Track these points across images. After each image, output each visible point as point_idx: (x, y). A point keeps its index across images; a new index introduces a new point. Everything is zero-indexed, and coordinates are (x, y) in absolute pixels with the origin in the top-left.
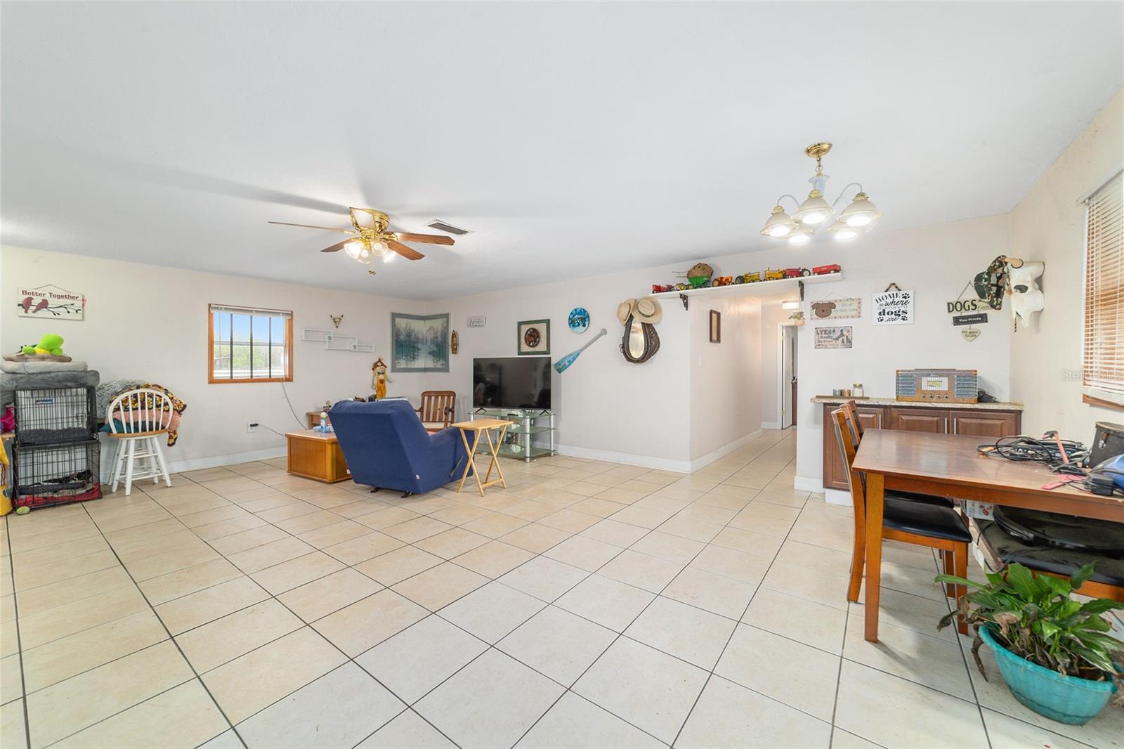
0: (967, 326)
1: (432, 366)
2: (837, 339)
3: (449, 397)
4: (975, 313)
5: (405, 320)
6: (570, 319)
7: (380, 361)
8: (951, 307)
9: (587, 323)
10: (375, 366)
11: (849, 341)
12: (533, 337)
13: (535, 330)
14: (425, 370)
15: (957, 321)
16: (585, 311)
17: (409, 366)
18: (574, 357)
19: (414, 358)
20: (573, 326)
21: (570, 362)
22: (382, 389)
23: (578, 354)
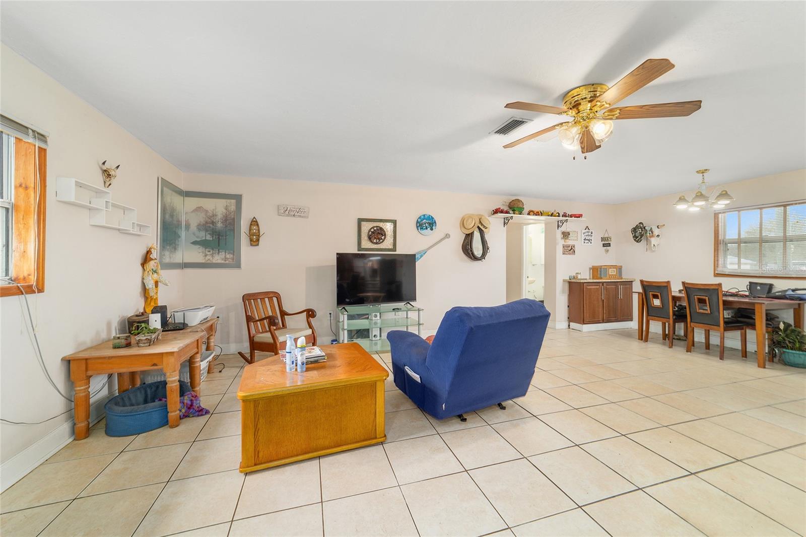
0: (606, 248)
1: (204, 261)
2: (570, 250)
4: (607, 242)
5: (170, 193)
6: (417, 222)
7: (150, 250)
8: (603, 239)
9: (434, 227)
11: (574, 252)
12: (377, 235)
13: (381, 229)
14: (183, 266)
15: (604, 245)
16: (433, 218)
17: (172, 260)
18: (422, 254)
19: (175, 249)
20: (421, 228)
21: (418, 259)
23: (425, 252)
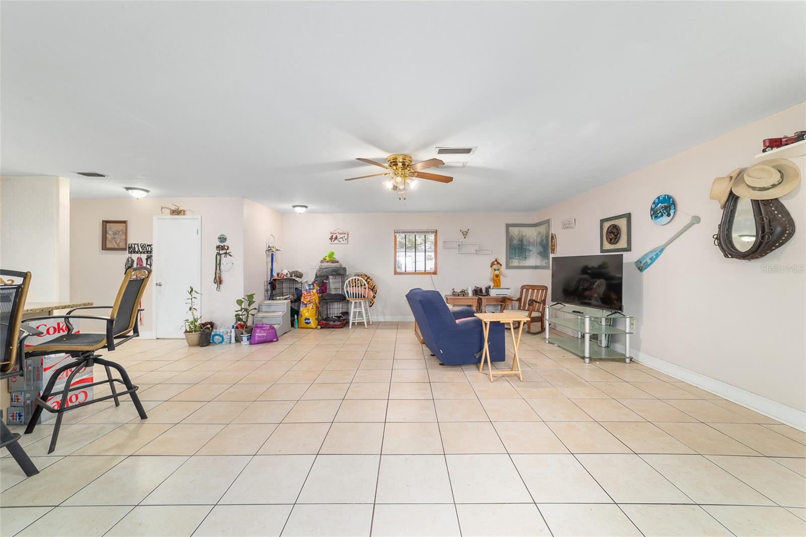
1: (540, 265)
3: (543, 290)
5: (517, 229)
6: (652, 209)
7: (496, 261)
9: (672, 212)
10: (493, 264)
12: (613, 234)
13: (615, 227)
14: (535, 267)
16: (669, 197)
17: (521, 265)
18: (657, 253)
19: (526, 258)
20: (656, 217)
21: (653, 260)
22: (498, 281)
23: (662, 250)
